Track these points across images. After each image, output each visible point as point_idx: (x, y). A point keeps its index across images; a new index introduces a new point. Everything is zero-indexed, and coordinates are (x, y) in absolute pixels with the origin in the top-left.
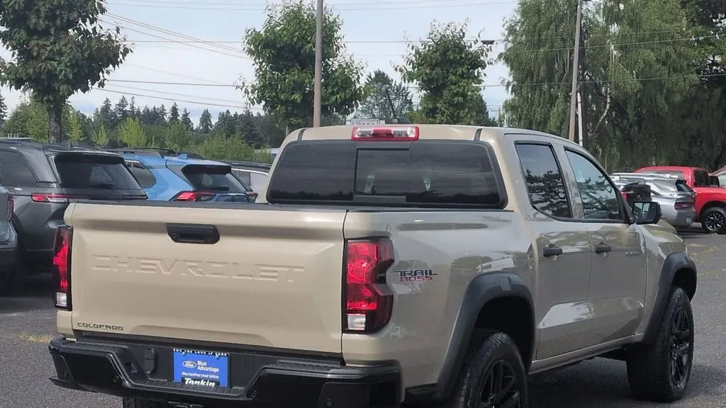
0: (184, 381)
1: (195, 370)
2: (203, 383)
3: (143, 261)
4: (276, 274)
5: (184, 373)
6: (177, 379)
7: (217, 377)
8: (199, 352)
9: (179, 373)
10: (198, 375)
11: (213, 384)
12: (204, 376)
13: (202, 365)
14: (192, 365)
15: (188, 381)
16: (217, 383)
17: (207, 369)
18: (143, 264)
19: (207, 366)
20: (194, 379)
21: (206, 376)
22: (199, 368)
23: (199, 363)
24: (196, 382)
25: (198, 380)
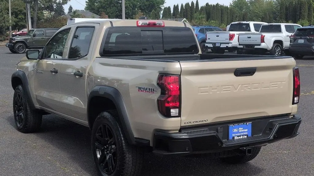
0: (233, 138)
1: (238, 132)
2: (242, 137)
3: (224, 87)
4: (277, 85)
5: (233, 135)
6: (230, 138)
7: (247, 133)
8: (240, 124)
9: (231, 135)
10: (239, 134)
11: (246, 136)
12: (242, 134)
13: (241, 129)
14: (237, 131)
15: (236, 138)
16: (247, 136)
17: (243, 131)
18: (224, 88)
19: (243, 130)
20: (238, 136)
21: (243, 134)
22: (240, 131)
23: (240, 129)
24: (239, 137)
25: (240, 136)
